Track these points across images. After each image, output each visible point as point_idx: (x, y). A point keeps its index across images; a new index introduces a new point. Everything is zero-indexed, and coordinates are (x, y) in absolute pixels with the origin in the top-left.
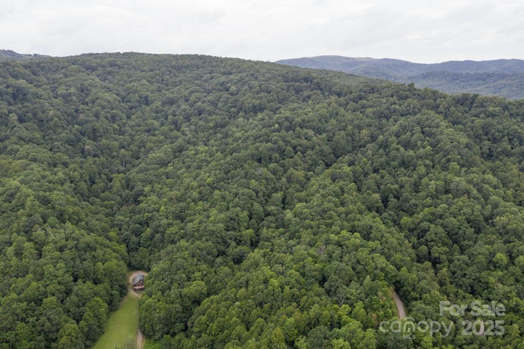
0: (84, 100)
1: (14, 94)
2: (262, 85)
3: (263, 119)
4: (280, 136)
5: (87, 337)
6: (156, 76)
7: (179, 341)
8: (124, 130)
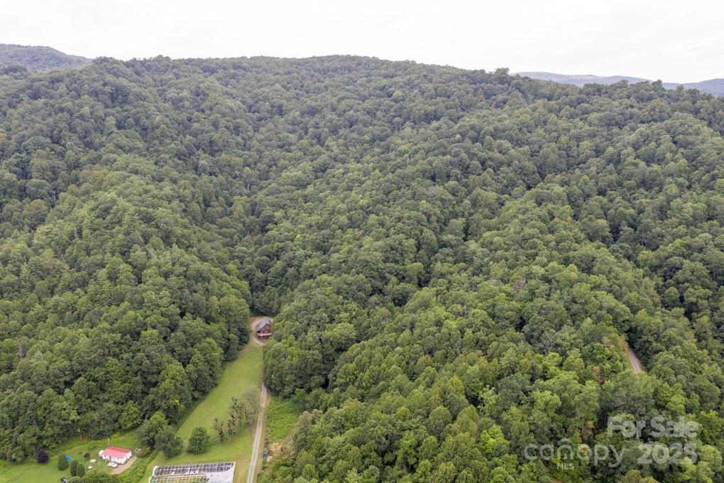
0: (199, 106)
1: (112, 94)
2: (438, 87)
3: (438, 129)
4: (463, 148)
5: (195, 387)
6: (293, 79)
7: (317, 397)
8: (250, 145)
